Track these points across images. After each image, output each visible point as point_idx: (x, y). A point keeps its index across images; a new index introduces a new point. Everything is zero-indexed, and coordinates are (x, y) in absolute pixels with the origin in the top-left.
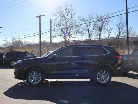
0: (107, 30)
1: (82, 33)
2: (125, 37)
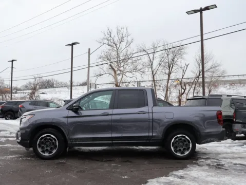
0: (181, 68)
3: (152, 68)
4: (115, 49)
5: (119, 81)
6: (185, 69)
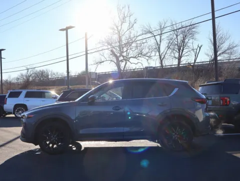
0: (193, 50)
1: (148, 55)
2: (225, 61)
3: (159, 52)
4: (117, 32)
5: (122, 69)
6: (198, 52)
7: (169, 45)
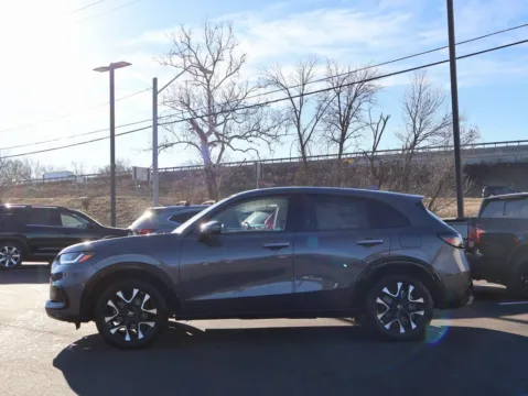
0: (370, 125)
1: (271, 133)
2: (435, 150)
3: (298, 127)
7: (320, 112)
